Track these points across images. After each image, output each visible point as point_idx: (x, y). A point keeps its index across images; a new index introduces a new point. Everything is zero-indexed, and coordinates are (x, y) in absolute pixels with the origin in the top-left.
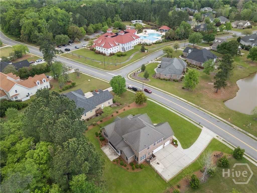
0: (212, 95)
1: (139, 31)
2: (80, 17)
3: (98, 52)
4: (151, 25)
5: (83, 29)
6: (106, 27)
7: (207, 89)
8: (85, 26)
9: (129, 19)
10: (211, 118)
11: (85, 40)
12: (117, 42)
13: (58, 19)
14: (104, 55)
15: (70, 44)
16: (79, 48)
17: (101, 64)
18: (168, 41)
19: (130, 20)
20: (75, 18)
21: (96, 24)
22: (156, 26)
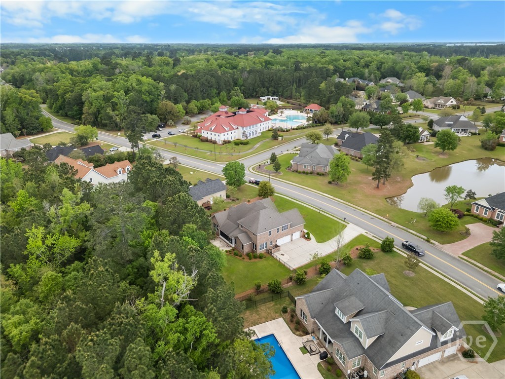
0: (370, 191)
1: (272, 113)
2: (176, 89)
3: (205, 138)
4: (292, 104)
5: (182, 107)
6: (218, 104)
7: (366, 184)
8: (185, 104)
9: (256, 94)
10: (363, 214)
11: (183, 123)
12: (235, 124)
13: (143, 91)
14: (215, 142)
15: (161, 129)
16: (174, 134)
17: (209, 155)
18: (316, 126)
19: (257, 96)
20: (168, 91)
21: (202, 101)
22: (300, 105)
